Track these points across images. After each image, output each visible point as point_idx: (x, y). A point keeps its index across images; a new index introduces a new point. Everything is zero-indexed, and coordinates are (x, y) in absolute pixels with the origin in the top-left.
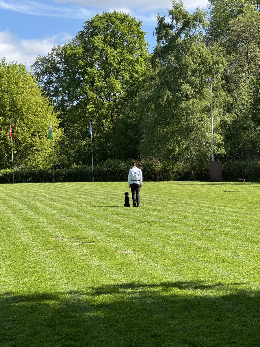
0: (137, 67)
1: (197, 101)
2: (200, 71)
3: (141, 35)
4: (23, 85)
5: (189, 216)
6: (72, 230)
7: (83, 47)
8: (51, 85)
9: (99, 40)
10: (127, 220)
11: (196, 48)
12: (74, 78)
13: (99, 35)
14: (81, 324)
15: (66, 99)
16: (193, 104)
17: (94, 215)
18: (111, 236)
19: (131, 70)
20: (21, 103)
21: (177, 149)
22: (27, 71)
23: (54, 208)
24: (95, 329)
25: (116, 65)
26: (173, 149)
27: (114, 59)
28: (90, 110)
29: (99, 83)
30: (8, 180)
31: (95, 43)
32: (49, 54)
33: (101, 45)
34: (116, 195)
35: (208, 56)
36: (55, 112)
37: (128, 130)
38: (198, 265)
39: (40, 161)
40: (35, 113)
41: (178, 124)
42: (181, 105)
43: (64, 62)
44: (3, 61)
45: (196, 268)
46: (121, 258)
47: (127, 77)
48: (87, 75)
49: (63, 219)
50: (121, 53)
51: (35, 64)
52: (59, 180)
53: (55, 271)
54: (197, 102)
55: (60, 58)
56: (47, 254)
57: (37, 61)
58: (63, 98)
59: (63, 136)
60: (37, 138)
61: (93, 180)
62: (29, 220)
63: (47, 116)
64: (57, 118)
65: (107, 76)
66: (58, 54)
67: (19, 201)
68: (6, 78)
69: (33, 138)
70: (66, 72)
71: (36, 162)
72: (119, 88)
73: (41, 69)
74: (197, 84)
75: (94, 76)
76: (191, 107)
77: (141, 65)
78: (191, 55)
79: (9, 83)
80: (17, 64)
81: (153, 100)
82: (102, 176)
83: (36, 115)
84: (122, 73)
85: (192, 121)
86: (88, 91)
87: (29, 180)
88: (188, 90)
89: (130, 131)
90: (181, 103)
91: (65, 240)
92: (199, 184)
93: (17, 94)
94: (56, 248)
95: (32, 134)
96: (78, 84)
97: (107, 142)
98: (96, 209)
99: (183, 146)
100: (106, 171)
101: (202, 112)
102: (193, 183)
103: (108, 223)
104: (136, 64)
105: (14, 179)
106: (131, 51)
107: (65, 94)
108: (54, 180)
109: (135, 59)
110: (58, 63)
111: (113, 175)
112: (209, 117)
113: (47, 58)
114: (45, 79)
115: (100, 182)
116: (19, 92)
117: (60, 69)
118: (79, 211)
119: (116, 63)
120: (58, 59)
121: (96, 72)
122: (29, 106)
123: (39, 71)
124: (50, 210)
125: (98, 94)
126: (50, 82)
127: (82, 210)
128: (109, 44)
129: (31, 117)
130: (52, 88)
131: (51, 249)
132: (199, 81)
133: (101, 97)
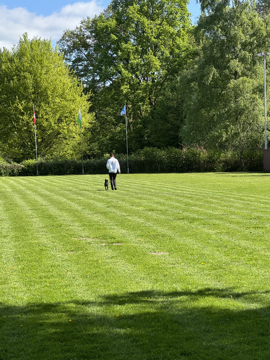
0: (179, 41)
1: (248, 79)
2: (251, 44)
3: (183, 4)
4: (48, 63)
5: (236, 212)
6: (99, 229)
7: (117, 20)
8: (80, 64)
9: (134, 10)
10: (163, 217)
11: (247, 18)
12: (105, 55)
13: (134, 5)
14: (98, 339)
15: (97, 79)
16: (243, 83)
17: (126, 211)
18: (142, 236)
19: (172, 45)
20: (46, 84)
21: (225, 135)
22: (52, 47)
23: (79, 203)
24: (114, 345)
25: (154, 40)
26: (221, 136)
27: (152, 32)
28: (124, 92)
29: (135, 60)
30: (31, 172)
31: (130, 14)
32: (77, 28)
33: (136, 16)
34: (153, 189)
35: (262, 26)
36: (85, 94)
37: (168, 114)
38: (242, 269)
39: (68, 151)
40: (61, 96)
41: (225, 106)
43: (94, 36)
44: (26, 36)
45: (240, 273)
46: (152, 261)
47: (167, 53)
48: (120, 51)
49: (90, 216)
50: (160, 25)
51: (61, 40)
52: (89, 172)
53: (74, 276)
54: (248, 81)
55: (90, 32)
56: (67, 257)
57: (64, 37)
58: (93, 79)
59: (94, 121)
60: (64, 124)
61: (128, 171)
62: (50, 217)
63: (76, 99)
64: (87, 101)
65: (144, 52)
66: (88, 28)
67: (41, 195)
68: (29, 55)
69: (60, 125)
70: (97, 48)
71: (63, 152)
72: (158, 66)
73: (68, 46)
74: (248, 60)
75: (129, 52)
76: (241, 86)
77: (184, 39)
78: (241, 25)
79: (31, 62)
80: (41, 39)
81: (197, 79)
82: (139, 167)
83: (63, 98)
84: (161, 48)
85: (242, 102)
86: (123, 69)
87: (55, 172)
88: (238, 66)
89: (170, 115)
90: (230, 83)
91: (89, 240)
92: (250, 176)
93: (41, 74)
94: (77, 249)
95: (58, 120)
96: (111, 62)
97: (145, 128)
98: (128, 205)
99: (231, 131)
100: (144, 161)
101: (254, 92)
102: (243, 174)
103: (141, 221)
104: (178, 38)
105: (37, 171)
106: (171, 23)
107: (96, 74)
108: (83, 172)
109: (176, 32)
110: (88, 37)
111: (151, 166)
112: (262, 98)
113: (75, 33)
114: (73, 56)
115: (136, 174)
116: (44, 72)
117: (90, 45)
118: (108, 207)
119: (154, 37)
120: (88, 33)
121: (131, 48)
122: (54, 88)
123: (66, 47)
124: (75, 206)
125: (133, 72)
126: (79, 60)
127: (112, 206)
128: (146, 14)
129: (57, 100)
130: (81, 67)
131: (72, 251)
132: (250, 56)
133: (137, 76)
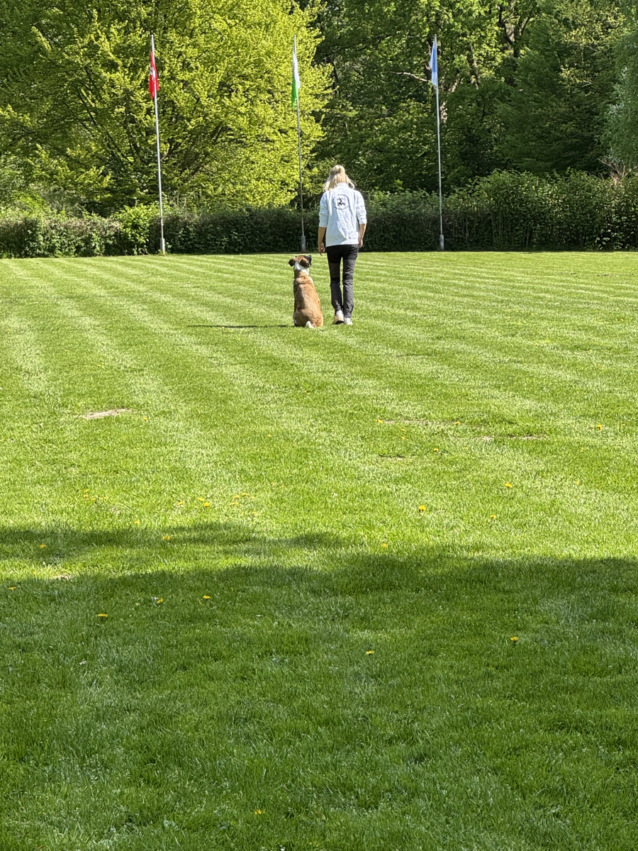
36: (302, 8)
39: (249, 180)
40: (231, 11)
60: (237, 99)
61: (442, 244)
63: (275, 22)
69: (227, 102)
82: (474, 231)
95: (222, 84)
100: (489, 214)
105: (163, 240)
111: (512, 228)
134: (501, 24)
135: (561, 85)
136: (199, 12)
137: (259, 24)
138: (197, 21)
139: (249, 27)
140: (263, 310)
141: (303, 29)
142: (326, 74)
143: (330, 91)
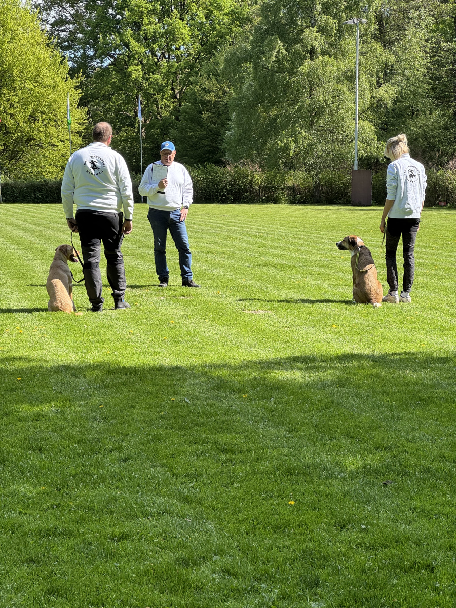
1: (332, 60)
2: (337, 4)
4: (14, 25)
8: (63, 28)
12: (104, 16)
15: (89, 54)
16: (323, 67)
18: (217, 287)
19: (209, 4)
20: (10, 58)
21: (292, 147)
26: (287, 148)
29: (151, 26)
34: (194, 224)
36: (72, 78)
37: (202, 114)
39: (45, 166)
40: (35, 79)
41: (294, 103)
42: (302, 67)
47: (201, 15)
48: (128, 10)
54: (331, 63)
58: (84, 53)
60: (39, 124)
63: (58, 85)
64: (75, 88)
65: (165, 13)
69: (33, 125)
70: (91, 4)
71: (38, 168)
72: (187, 36)
74: (332, 29)
75: (142, 13)
76: (320, 71)
81: (251, 58)
83: (37, 82)
84: (193, 8)
85: (321, 96)
86: (131, 40)
87: (28, 198)
88: (315, 39)
89: (204, 115)
90: (303, 65)
93: (2, 42)
95: (30, 116)
96: (112, 26)
97: (164, 134)
99: (303, 142)
101: (339, 81)
107: (88, 45)
112: (352, 90)
114: (52, 16)
116: (7, 38)
121: (144, 5)
122: (24, 66)
125: (148, 45)
126: (61, 22)
129: (29, 85)
130: (65, 34)
132: (335, 23)
133: (152, 51)
134: (173, 89)
135: (202, 121)
136: (18, 79)
137: (50, 86)
138: (18, 83)
139: (45, 87)
140: (51, 233)
141: (72, 89)
142: (84, 112)
143: (86, 121)
